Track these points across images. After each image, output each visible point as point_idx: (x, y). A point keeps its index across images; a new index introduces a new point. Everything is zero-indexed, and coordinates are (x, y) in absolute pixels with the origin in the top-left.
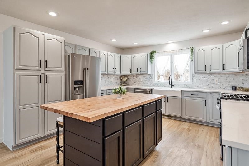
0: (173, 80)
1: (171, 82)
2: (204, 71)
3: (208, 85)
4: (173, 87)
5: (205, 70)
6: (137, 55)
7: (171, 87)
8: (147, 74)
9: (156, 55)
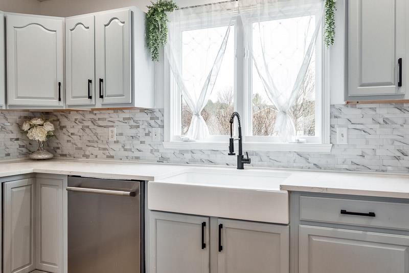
0: (248, 132)
1: (236, 143)
2: (392, 89)
3: (398, 158)
4: (245, 165)
5: (400, 84)
6: (86, 18)
7: (241, 167)
8: (129, 107)
9: (173, 22)
